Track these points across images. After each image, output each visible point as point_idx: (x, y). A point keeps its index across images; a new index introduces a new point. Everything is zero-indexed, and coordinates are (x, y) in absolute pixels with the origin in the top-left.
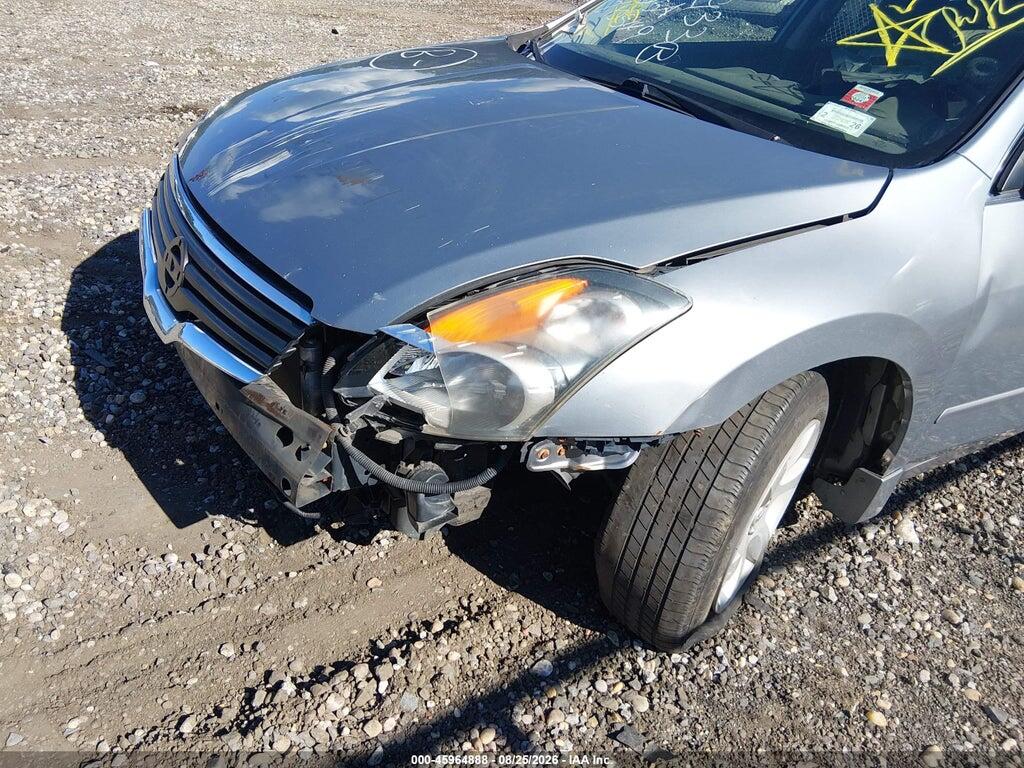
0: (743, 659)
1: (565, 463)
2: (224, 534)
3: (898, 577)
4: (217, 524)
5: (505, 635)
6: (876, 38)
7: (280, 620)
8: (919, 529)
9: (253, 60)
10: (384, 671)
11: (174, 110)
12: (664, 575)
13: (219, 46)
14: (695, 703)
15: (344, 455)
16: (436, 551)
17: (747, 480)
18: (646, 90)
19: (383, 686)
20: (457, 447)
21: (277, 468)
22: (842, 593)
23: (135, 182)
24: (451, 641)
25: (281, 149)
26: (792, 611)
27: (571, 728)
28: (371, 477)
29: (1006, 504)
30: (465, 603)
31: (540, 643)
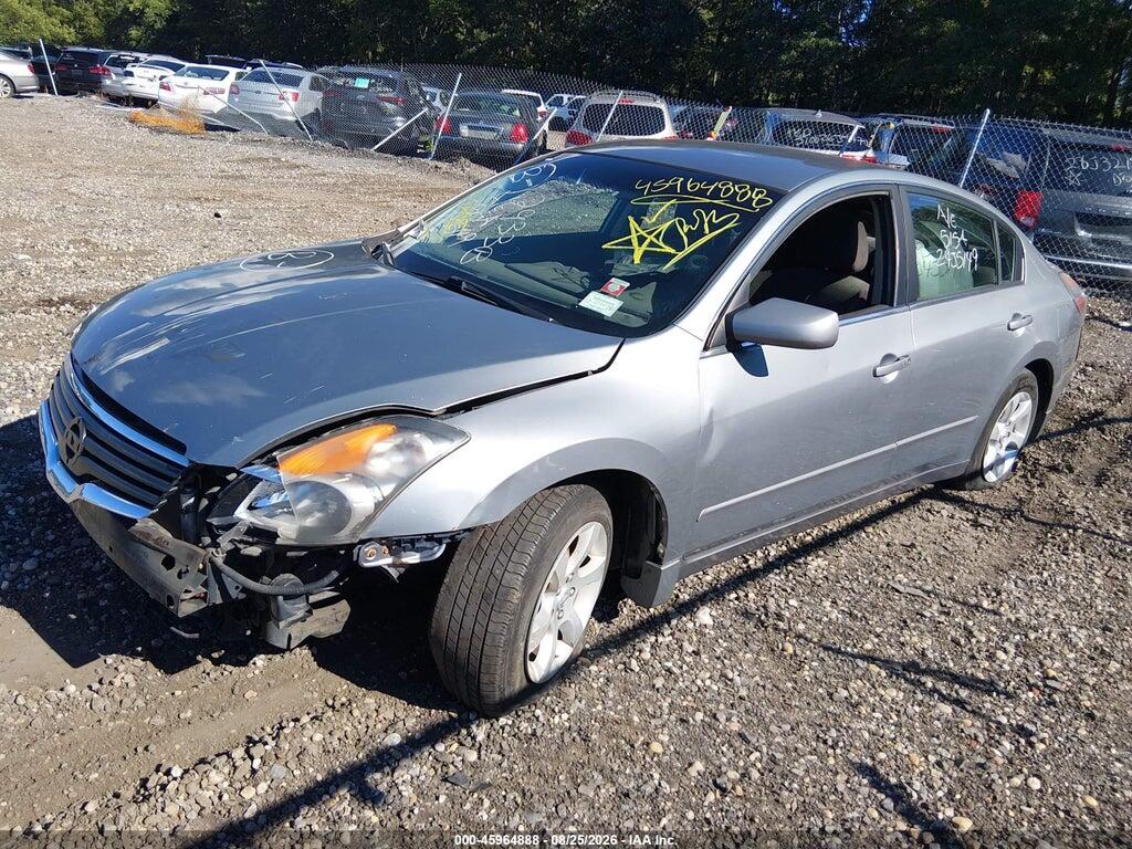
0: (557, 718)
1: (389, 560)
2: (116, 669)
3: (691, 649)
4: (109, 661)
5: (363, 720)
6: (629, 243)
7: (168, 728)
8: (714, 613)
9: (131, 249)
10: (257, 751)
11: (50, 303)
12: (477, 643)
13: (95, 237)
14: (515, 751)
15: (217, 572)
16: (306, 666)
17: (530, 564)
18: (464, 285)
19: (257, 763)
20: (304, 553)
21: (162, 588)
22: (644, 664)
23: (14, 375)
24: (315, 726)
25: (161, 337)
26: (601, 680)
27: (412, 778)
28: (241, 591)
29: (789, 591)
30: (330, 702)
31: (393, 724)
